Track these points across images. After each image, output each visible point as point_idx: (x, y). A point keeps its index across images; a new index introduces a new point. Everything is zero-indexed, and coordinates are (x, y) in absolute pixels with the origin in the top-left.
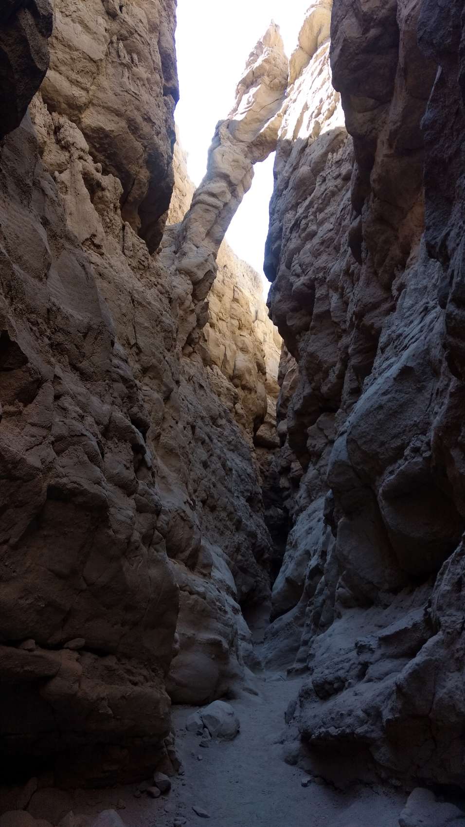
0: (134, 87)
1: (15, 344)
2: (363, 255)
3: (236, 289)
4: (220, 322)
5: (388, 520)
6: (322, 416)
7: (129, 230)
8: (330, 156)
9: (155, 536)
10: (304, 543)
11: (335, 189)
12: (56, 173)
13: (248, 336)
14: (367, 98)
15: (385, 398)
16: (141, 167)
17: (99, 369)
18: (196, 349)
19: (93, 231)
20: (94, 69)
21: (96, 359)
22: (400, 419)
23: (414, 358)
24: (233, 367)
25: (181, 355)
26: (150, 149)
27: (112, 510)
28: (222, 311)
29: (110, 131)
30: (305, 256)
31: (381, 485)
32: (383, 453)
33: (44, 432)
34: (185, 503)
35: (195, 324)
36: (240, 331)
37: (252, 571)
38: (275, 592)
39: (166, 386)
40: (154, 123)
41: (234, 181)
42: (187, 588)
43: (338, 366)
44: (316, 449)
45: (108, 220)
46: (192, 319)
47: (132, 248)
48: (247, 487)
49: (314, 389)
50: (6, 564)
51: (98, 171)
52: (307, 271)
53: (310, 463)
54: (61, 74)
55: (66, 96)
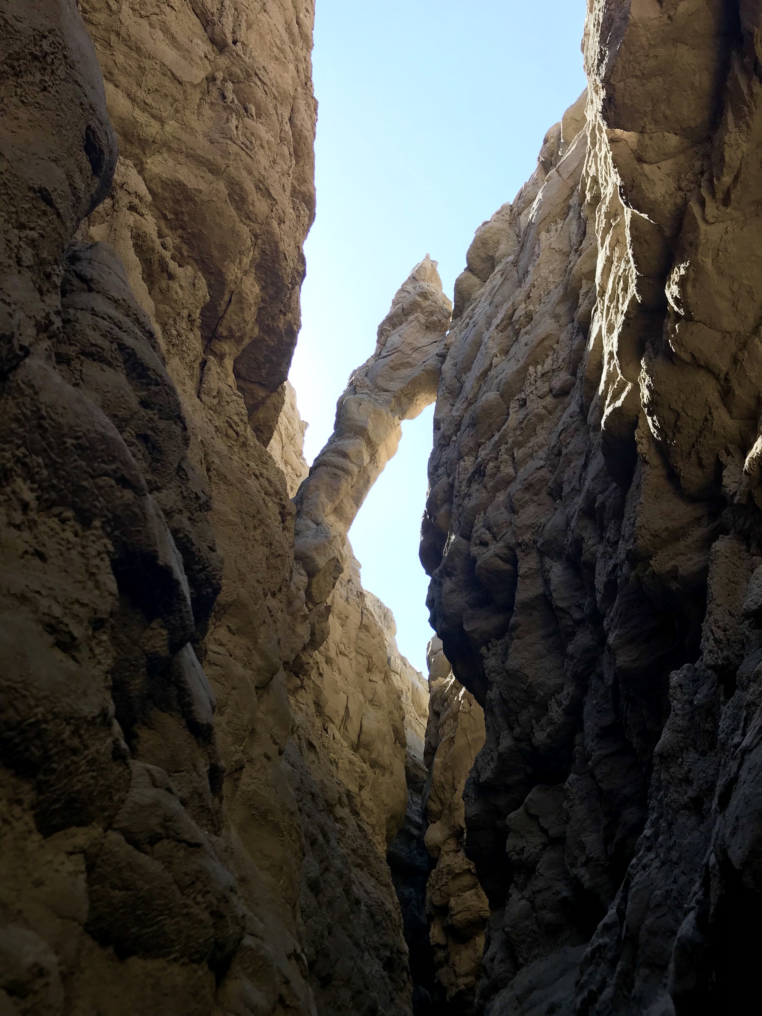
3: (365, 612)
4: (341, 658)
6: (534, 790)
8: (531, 369)
11: (543, 411)
13: (381, 683)
16: (246, 272)
18: (305, 684)
20: (178, 95)
24: (358, 730)
26: (264, 243)
28: (345, 641)
29: (195, 190)
30: (495, 514)
34: (289, 957)
35: (307, 639)
36: (369, 674)
40: (274, 199)
41: (375, 440)
44: (525, 855)
45: (175, 333)
46: (305, 628)
47: (215, 395)
48: (385, 938)
49: (518, 740)
51: (165, 248)
52: (501, 535)
53: (512, 885)
55: (122, 119)
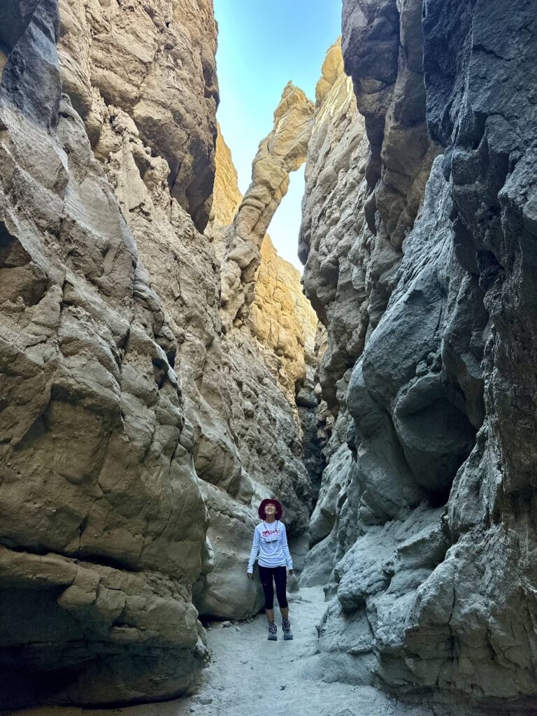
0: (179, 85)
1: (14, 238)
2: (377, 223)
4: (266, 304)
5: (403, 437)
6: (348, 370)
7: (176, 204)
9: (178, 449)
10: (335, 478)
11: (354, 181)
12: (111, 153)
13: (289, 315)
14: (375, 81)
15: (396, 323)
16: (186, 153)
17: (119, 285)
18: (245, 322)
19: (142, 201)
20: (144, 70)
21: (115, 276)
22: (411, 340)
23: (423, 282)
24: (277, 340)
25: (232, 326)
26: (193, 137)
27: (128, 418)
28: (268, 295)
29: (158, 120)
30: (330, 239)
31: (394, 406)
32: (396, 374)
33: (48, 332)
34: (225, 435)
35: (243, 301)
36: (282, 311)
37: (294, 505)
38: (312, 522)
39: (208, 334)
41: (274, 187)
42: (228, 512)
43: (360, 327)
44: (344, 399)
45: (157, 195)
46: (241, 297)
47: (178, 220)
48: (289, 434)
49: (340, 349)
50: (9, 464)
51: (148, 153)
52: (332, 250)
53: (340, 412)
54: (116, 73)
55: (120, 91)
